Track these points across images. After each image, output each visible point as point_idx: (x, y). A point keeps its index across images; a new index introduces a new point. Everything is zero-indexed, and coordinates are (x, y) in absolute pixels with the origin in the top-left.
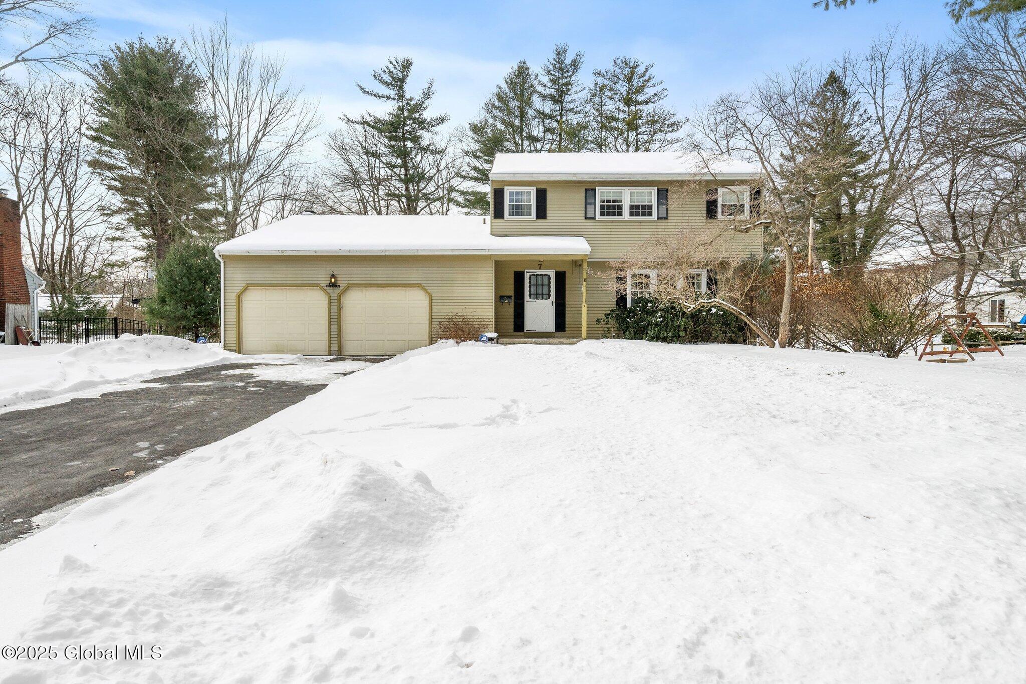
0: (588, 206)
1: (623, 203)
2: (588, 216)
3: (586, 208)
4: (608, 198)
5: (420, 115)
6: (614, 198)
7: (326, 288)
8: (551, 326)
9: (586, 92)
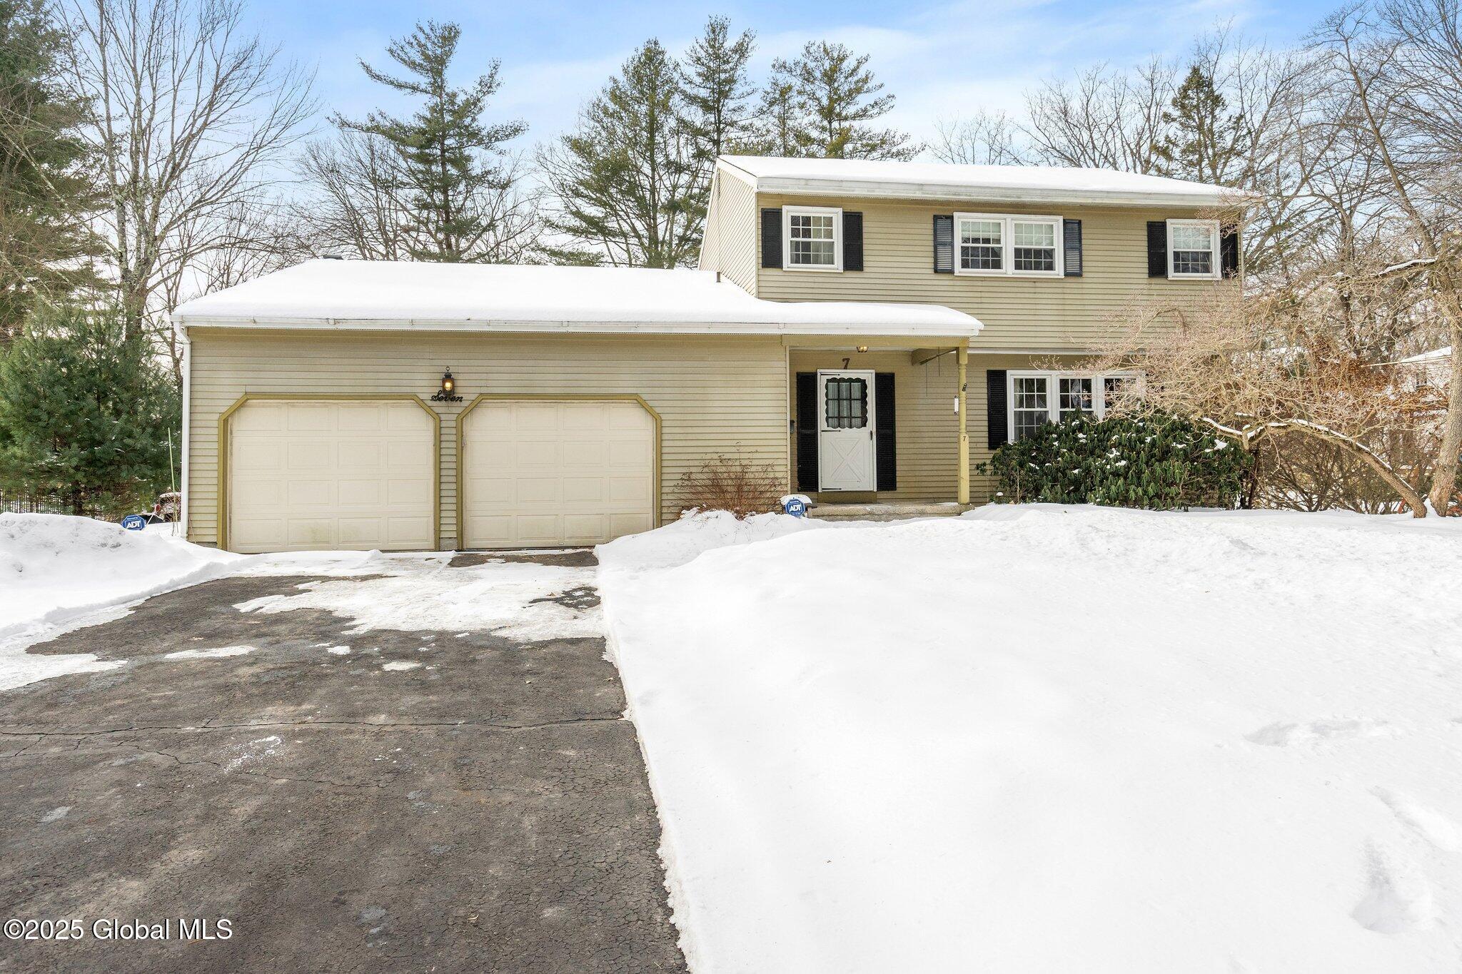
0: (940, 248)
1: (1002, 244)
2: (941, 267)
3: (935, 252)
4: (976, 235)
5: (474, 120)
6: (986, 235)
7: (430, 403)
8: (868, 481)
9: (760, 94)
